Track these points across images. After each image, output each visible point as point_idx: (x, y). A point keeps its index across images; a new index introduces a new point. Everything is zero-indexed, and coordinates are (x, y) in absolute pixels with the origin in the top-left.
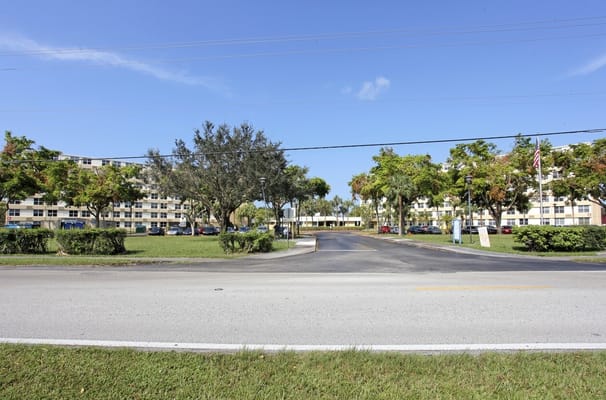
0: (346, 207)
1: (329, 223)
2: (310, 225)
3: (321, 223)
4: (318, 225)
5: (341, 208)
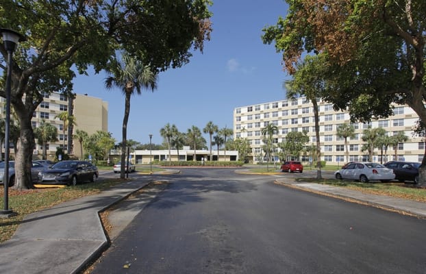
0: (222, 136)
1: (199, 157)
2: (176, 159)
3: (190, 157)
4: (186, 160)
5: (216, 138)
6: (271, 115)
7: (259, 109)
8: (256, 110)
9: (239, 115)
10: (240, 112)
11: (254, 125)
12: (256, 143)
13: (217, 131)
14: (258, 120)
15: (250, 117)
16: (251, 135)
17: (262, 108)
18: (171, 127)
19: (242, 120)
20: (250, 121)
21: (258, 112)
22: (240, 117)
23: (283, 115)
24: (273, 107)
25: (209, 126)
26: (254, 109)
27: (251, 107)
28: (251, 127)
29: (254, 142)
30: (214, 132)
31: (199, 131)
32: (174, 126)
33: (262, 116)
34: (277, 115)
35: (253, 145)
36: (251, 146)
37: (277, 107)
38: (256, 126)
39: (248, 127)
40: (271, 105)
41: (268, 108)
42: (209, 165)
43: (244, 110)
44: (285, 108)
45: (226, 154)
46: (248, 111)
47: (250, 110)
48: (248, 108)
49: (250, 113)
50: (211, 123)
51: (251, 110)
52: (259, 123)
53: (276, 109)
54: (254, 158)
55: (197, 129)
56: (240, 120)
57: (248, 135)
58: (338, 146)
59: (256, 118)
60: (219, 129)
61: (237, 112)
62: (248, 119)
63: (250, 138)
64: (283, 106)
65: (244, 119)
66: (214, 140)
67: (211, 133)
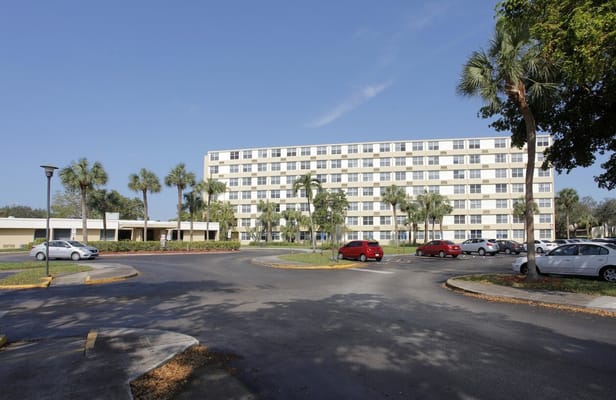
3: (124, 234)
4: (116, 239)
5: (189, 197)
6: (269, 167)
7: (250, 156)
8: (245, 157)
9: (216, 163)
10: (217, 158)
11: (240, 181)
12: (244, 211)
13: (193, 184)
14: (248, 174)
15: (234, 169)
16: (236, 197)
17: (255, 154)
18: (90, 167)
19: (220, 172)
20: (234, 175)
21: (248, 161)
22: (217, 167)
23: (288, 168)
24: (273, 155)
25: (178, 173)
26: (241, 155)
27: (237, 153)
28: (236, 184)
29: (240, 208)
30: (188, 185)
31: (157, 182)
32: (97, 166)
33: (255, 168)
34: (279, 169)
35: (239, 214)
36: (236, 215)
37: (279, 155)
38: (244, 183)
39: (231, 184)
40: (269, 152)
41: (265, 155)
42: (176, 250)
43: (225, 156)
44: (291, 158)
45: (195, 228)
46: (232, 158)
47: (235, 156)
48: (232, 153)
49: (235, 161)
50: (182, 167)
51: (237, 157)
52: (250, 179)
53: (277, 159)
54: (240, 235)
55: (151, 176)
56: (216, 172)
57: (231, 197)
58: (365, 218)
59: (245, 170)
60: (198, 180)
61: (212, 158)
62: (232, 171)
63: (233, 202)
64: (289, 154)
65: (224, 170)
66: (184, 201)
67: (181, 186)
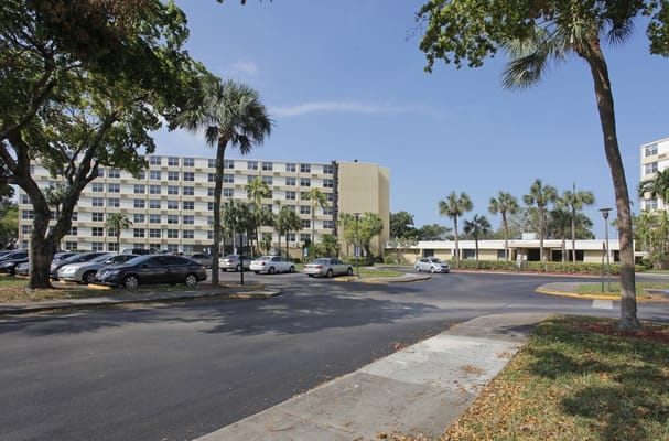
9: (653, 158)
10: (655, 152)
18: (458, 197)
22: (655, 164)
25: (534, 190)
32: (463, 196)
50: (539, 183)
55: (507, 197)
56: (654, 171)
60: (560, 194)
61: (648, 154)
